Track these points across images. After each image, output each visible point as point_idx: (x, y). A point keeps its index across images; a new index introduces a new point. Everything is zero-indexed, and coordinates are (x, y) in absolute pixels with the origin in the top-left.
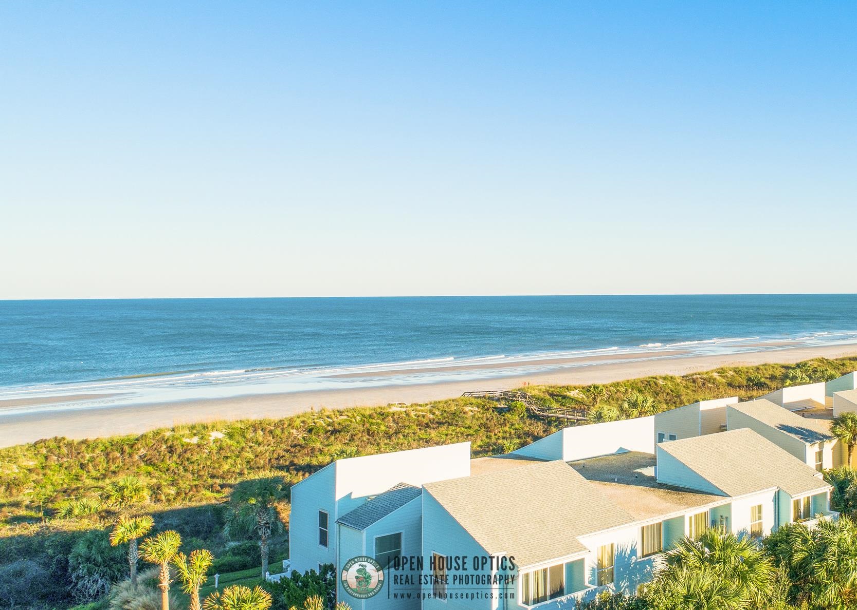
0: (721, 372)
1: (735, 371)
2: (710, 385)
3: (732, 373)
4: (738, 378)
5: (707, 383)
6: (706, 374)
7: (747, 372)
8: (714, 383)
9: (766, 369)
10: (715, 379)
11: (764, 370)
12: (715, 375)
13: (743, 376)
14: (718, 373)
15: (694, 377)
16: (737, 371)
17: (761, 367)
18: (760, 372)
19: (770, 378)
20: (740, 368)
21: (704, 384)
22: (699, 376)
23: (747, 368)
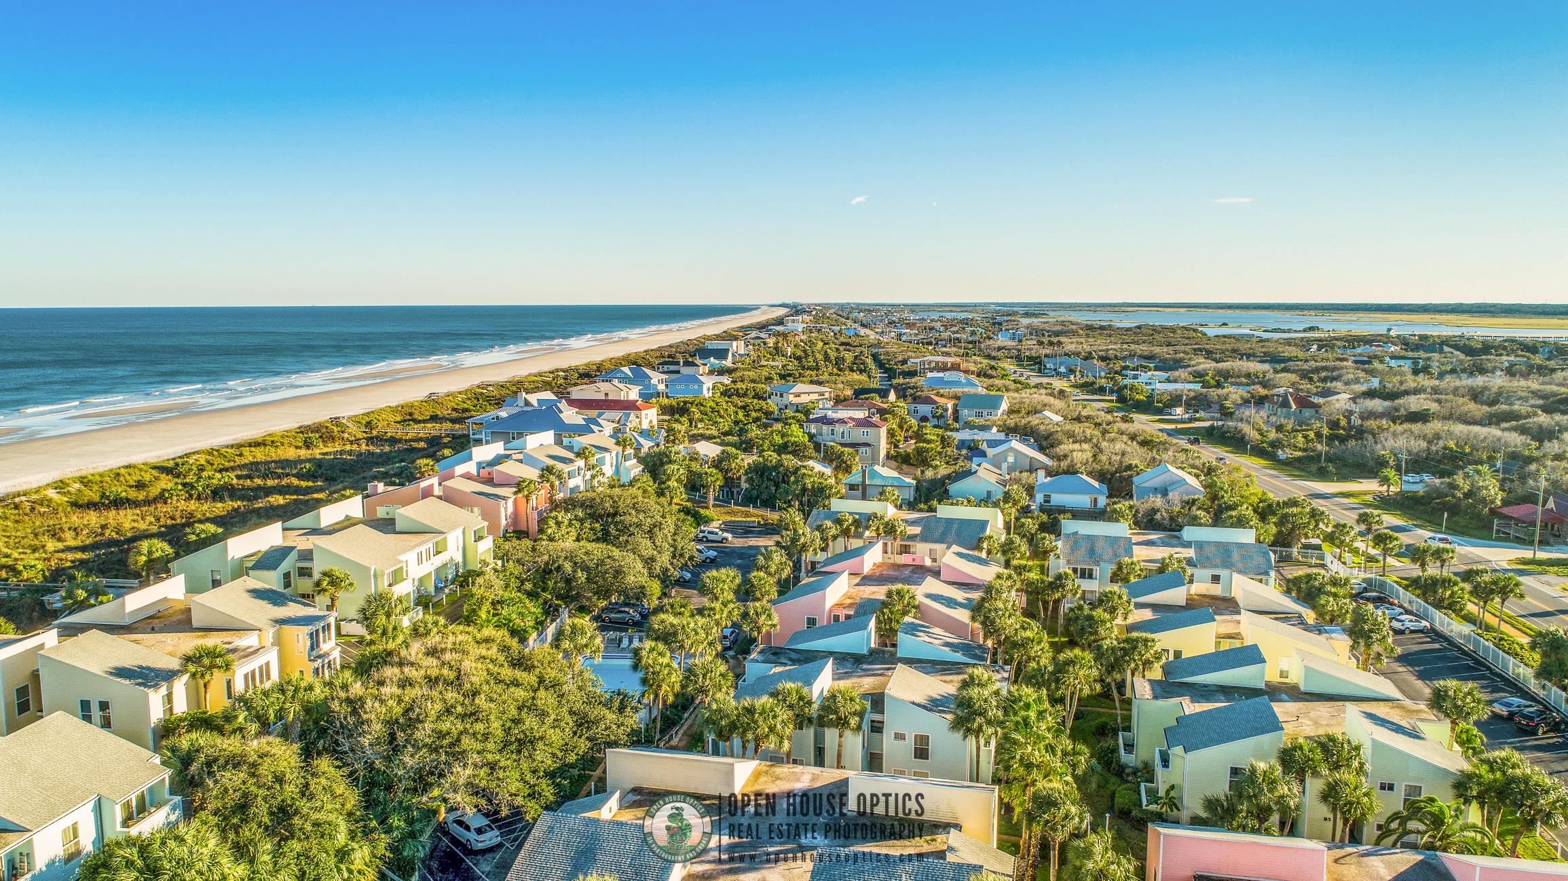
0: (60, 485)
1: (81, 482)
2: (42, 510)
3: (77, 486)
4: (87, 492)
5: (37, 507)
6: (36, 492)
7: (101, 482)
8: (48, 506)
9: (129, 474)
10: (50, 500)
11: (127, 476)
12: (51, 493)
13: (95, 488)
14: (56, 488)
15: (17, 500)
16: (85, 481)
17: (123, 471)
18: (122, 478)
19: (136, 486)
20: (90, 477)
21: (33, 509)
22: (23, 498)
23: (100, 475)
